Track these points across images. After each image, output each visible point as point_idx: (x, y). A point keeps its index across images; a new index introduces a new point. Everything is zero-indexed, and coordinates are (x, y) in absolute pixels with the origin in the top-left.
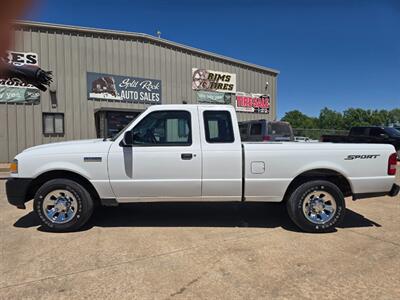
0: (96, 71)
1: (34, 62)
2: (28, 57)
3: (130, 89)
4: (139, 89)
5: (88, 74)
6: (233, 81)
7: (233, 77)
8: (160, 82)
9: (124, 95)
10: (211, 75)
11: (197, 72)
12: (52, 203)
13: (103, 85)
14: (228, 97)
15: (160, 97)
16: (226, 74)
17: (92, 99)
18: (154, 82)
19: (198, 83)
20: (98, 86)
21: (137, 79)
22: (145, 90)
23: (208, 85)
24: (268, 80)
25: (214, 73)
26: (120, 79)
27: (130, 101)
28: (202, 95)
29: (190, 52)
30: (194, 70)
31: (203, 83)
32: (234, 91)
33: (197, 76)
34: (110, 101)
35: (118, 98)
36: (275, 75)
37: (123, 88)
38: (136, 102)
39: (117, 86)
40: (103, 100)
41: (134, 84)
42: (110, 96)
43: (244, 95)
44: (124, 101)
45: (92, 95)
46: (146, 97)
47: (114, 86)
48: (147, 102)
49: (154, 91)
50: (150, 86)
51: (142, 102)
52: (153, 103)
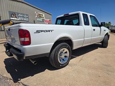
6: (44, 16)
8: (28, 15)
10: (39, 14)
11: (36, 13)
13: (14, 15)
14: (43, 20)
16: (42, 14)
19: (36, 16)
20: (12, 16)
21: (23, 14)
22: (25, 17)
23: (39, 17)
24: (50, 16)
26: (18, 14)
27: (21, 20)
28: (38, 19)
29: (34, 7)
30: (35, 12)
32: (44, 19)
33: (36, 14)
34: (16, 20)
35: (18, 19)
36: (51, 15)
39: (18, 16)
40: (14, 20)
41: (22, 16)
42: (16, 19)
43: (46, 20)
44: (20, 20)
45: (11, 18)
46: (25, 19)
47: (17, 16)
48: (26, 21)
49: (27, 18)
50: (26, 16)
51: (24, 21)
52: (27, 21)
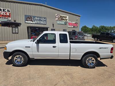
0: (28, 15)
1: (9, 12)
2: (7, 10)
3: (37, 20)
4: (40, 20)
5: (25, 15)
7: (68, 17)
8: (46, 18)
9: (35, 22)
10: (61, 16)
12: (16, 59)
13: (29, 19)
14: (66, 23)
15: (46, 22)
16: (66, 16)
17: (26, 23)
18: (44, 18)
19: (57, 19)
21: (39, 17)
23: (60, 19)
24: (78, 18)
25: (62, 16)
26: (34, 17)
27: (37, 24)
28: (58, 22)
29: (55, 9)
30: (56, 15)
31: (59, 19)
32: (67, 21)
33: (57, 16)
34: (32, 23)
35: (34, 23)
36: (80, 16)
37: (35, 20)
38: (39, 24)
40: (29, 23)
41: (38, 19)
42: (31, 22)
43: (71, 22)
44: (35, 24)
45: (26, 22)
46: (42, 22)
47: (33, 19)
48: (42, 24)
49: (44, 21)
50: (43, 19)
51: (41, 24)
52: (44, 24)
